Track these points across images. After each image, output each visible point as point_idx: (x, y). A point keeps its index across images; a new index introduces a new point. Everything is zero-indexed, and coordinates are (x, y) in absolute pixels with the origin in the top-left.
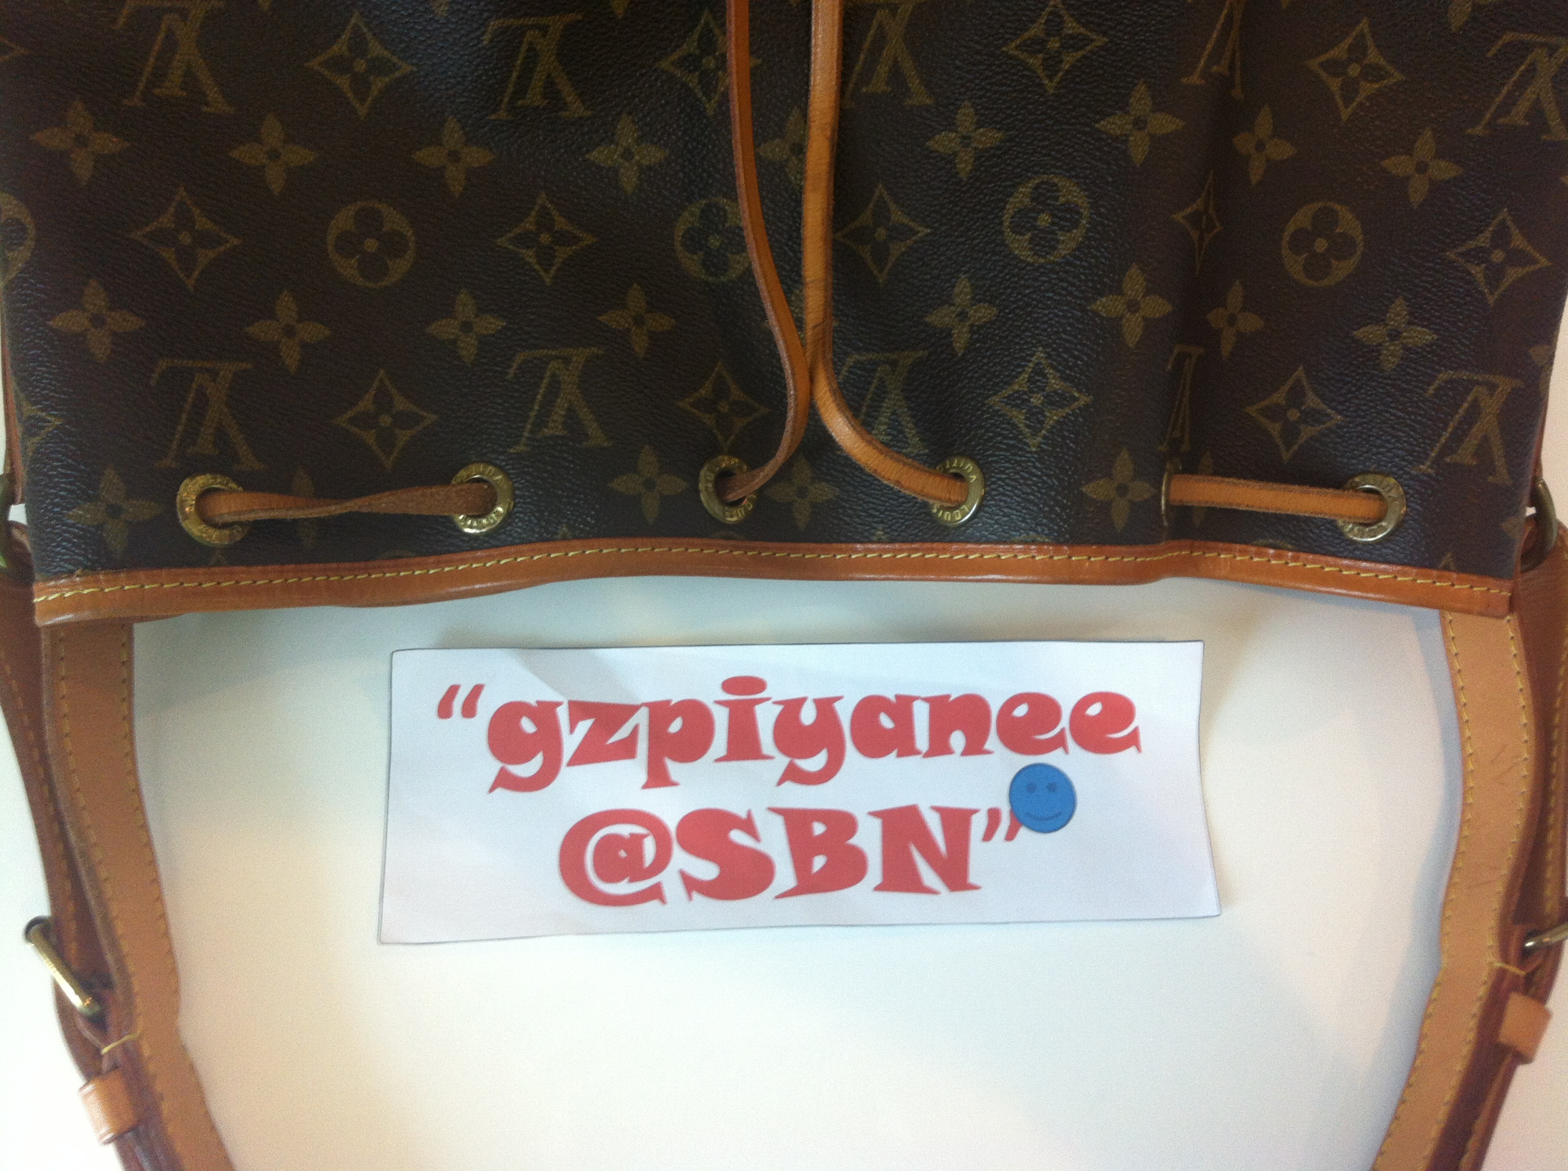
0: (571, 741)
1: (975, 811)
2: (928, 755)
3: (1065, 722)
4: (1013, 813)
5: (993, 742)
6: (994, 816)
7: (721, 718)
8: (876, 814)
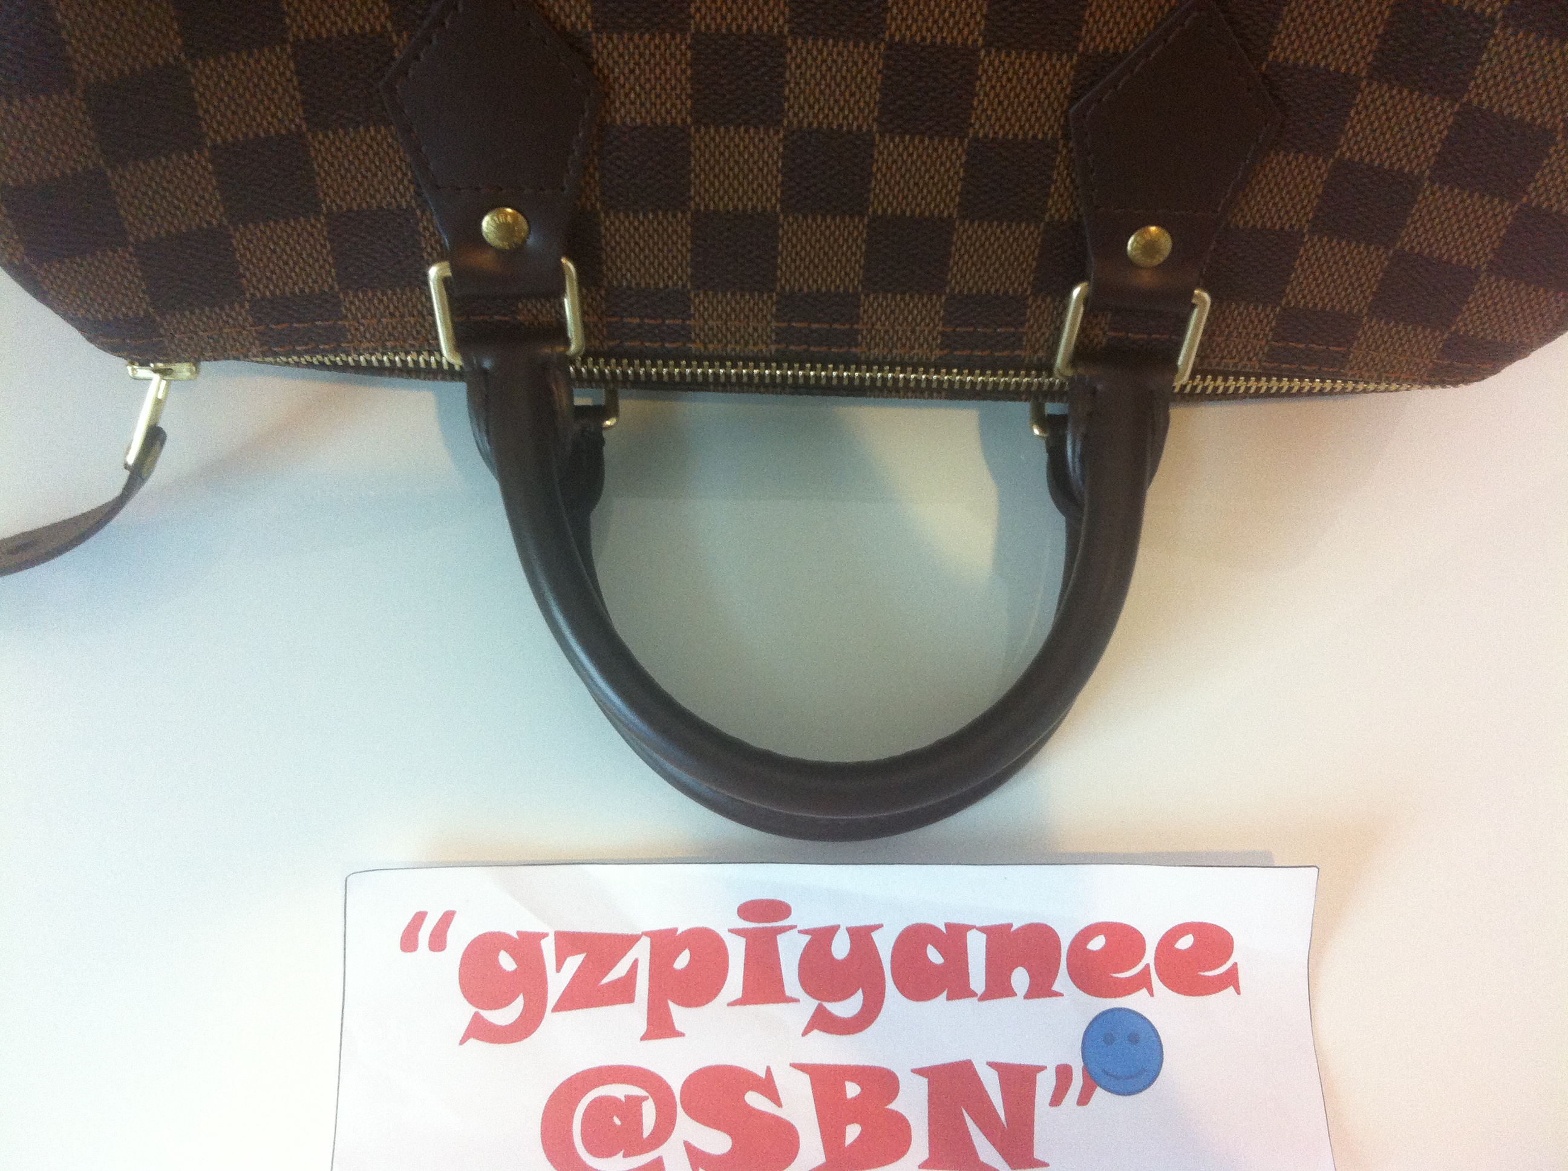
0: (557, 982)
1: (1042, 1068)
2: (983, 998)
3: (1149, 958)
4: (1086, 1070)
5: (1063, 982)
6: (1064, 1073)
7: (736, 950)
8: (920, 1072)
